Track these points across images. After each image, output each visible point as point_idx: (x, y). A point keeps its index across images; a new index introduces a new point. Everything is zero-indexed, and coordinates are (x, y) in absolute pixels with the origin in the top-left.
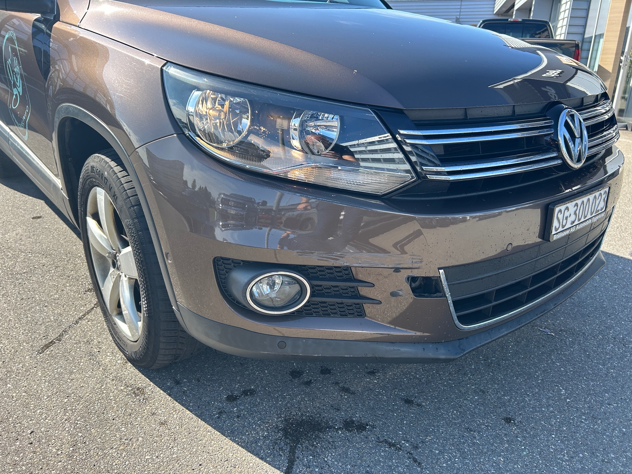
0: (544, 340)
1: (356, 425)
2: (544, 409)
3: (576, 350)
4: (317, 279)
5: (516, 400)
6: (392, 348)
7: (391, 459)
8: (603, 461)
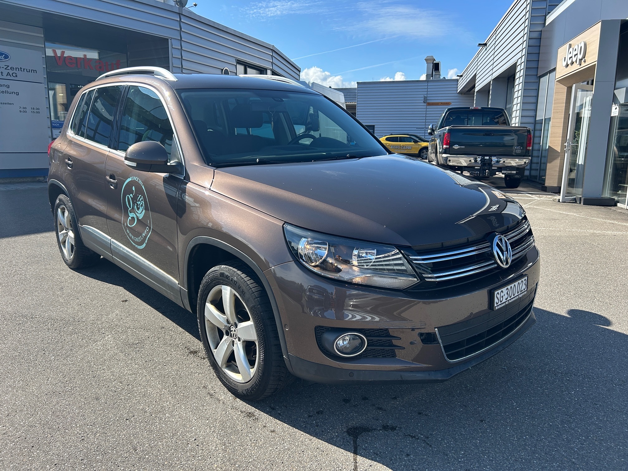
0: (504, 374)
1: (390, 428)
2: (503, 414)
3: (523, 379)
4: (370, 336)
5: (486, 410)
6: (412, 375)
7: (413, 444)
8: (537, 440)
